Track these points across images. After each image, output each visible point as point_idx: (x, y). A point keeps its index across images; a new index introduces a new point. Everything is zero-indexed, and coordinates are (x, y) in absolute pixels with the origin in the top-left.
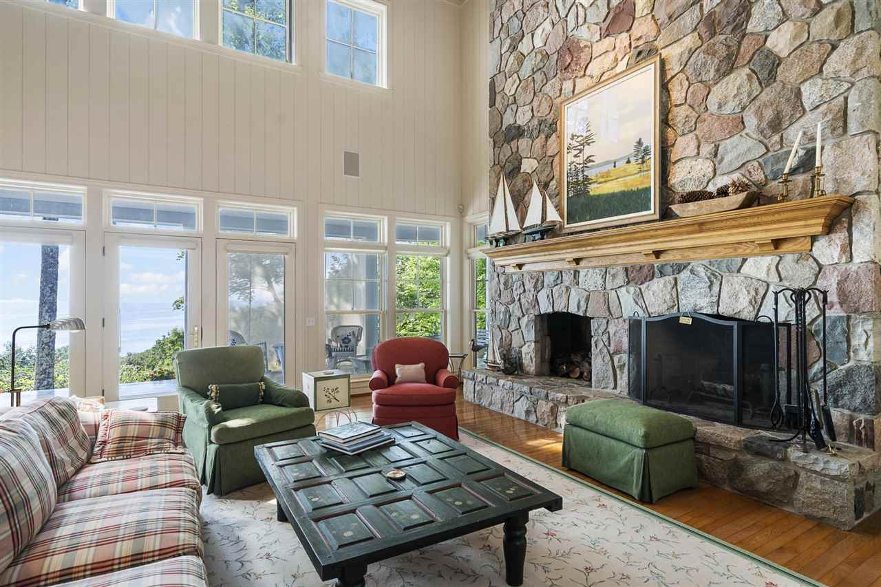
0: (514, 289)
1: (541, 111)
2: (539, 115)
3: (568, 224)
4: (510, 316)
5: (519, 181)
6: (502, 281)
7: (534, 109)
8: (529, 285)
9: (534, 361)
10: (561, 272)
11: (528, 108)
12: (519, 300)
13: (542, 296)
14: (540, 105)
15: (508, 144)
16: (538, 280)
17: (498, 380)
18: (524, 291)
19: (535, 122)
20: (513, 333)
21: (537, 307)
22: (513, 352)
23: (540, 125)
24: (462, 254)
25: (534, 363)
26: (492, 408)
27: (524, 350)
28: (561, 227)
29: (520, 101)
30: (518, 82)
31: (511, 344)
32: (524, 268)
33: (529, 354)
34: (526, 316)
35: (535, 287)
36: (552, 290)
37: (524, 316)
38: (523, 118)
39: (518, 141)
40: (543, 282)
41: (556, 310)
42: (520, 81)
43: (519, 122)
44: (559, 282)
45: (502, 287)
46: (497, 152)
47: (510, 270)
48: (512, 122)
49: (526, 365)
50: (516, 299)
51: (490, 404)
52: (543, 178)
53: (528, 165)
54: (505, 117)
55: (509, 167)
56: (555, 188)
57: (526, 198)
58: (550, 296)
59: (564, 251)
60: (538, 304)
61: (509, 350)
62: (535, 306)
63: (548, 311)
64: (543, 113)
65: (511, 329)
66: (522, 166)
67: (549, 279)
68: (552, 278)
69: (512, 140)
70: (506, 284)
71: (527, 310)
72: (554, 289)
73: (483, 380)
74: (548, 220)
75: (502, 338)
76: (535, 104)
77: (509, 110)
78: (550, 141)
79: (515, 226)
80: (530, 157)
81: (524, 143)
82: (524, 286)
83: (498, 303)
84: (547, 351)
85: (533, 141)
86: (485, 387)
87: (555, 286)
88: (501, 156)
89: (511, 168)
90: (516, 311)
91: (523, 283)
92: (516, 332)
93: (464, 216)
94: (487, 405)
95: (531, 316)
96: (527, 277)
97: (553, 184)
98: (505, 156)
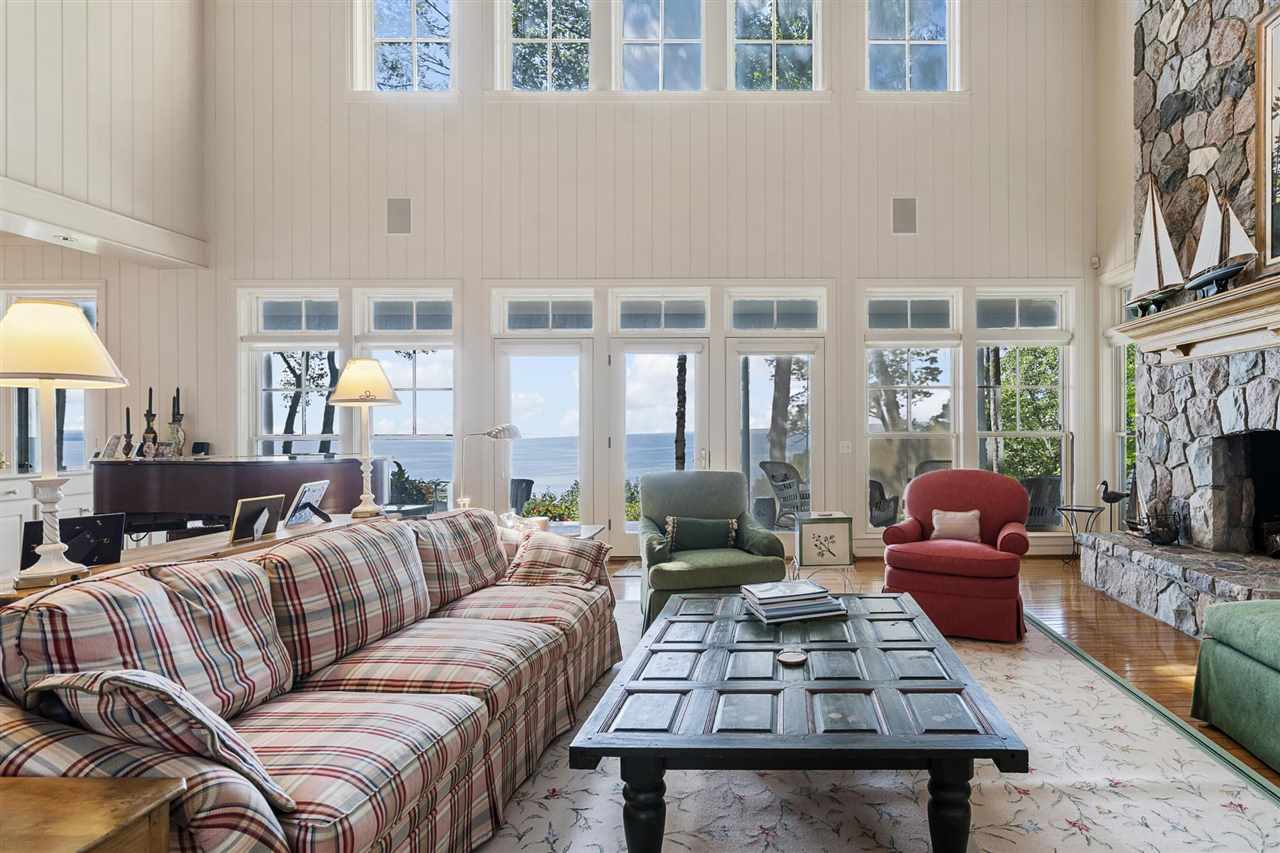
0: (1176, 391)
1: (1224, 53)
2: (1221, 60)
3: (1272, 257)
4: (1169, 440)
5: (1182, 195)
6: (1155, 378)
7: (1211, 52)
8: (1201, 384)
9: (1211, 522)
10: (1263, 353)
11: (1200, 55)
12: (1185, 410)
13: (1226, 402)
14: (1221, 43)
15: (1165, 131)
16: (1217, 372)
17: (1131, 552)
18: (1194, 394)
19: (1214, 76)
20: (1174, 471)
21: (1216, 422)
22: (1174, 506)
23: (1222, 79)
24: (1098, 338)
25: (1211, 527)
26: (1124, 600)
27: (1194, 501)
28: (1260, 265)
29: (1186, 48)
30: (1182, 12)
31: (1171, 491)
32: (1194, 353)
33: (1202, 509)
34: (1197, 440)
35: (1212, 385)
36: (1244, 390)
37: (1193, 439)
38: (1191, 75)
39: (1183, 122)
40: (1227, 375)
41: (1252, 425)
42: (1187, 9)
43: (1184, 87)
44: (1257, 372)
45: (1155, 389)
46: (1147, 150)
47: (1167, 358)
48: (1171, 89)
49: (1196, 529)
50: (1180, 411)
51: (1120, 593)
52: (1228, 177)
53: (1201, 161)
54: (1160, 84)
55: (1166, 172)
56: (1251, 193)
57: (1196, 223)
58: (1241, 400)
59: (1262, 311)
60: (1219, 418)
61: (1167, 503)
62: (1212, 421)
63: (1237, 429)
64: (1227, 55)
65: (1171, 463)
66: (1189, 165)
67: (1238, 369)
68: (1244, 366)
69: (1173, 122)
70: (1161, 382)
71: (1199, 427)
72: (1249, 387)
73: (1108, 549)
74: (1231, 256)
75: (1155, 481)
76: (1212, 43)
77: (1167, 69)
78: (1241, 104)
79: (1174, 277)
80: (1205, 145)
81: (1193, 122)
82: (1193, 385)
83: (1149, 418)
84: (1245, 506)
85: (1209, 114)
86: (1112, 562)
87: (1250, 380)
88: (1154, 156)
89: (1170, 172)
90: (1179, 431)
91: (1191, 378)
92: (1180, 468)
93: (1101, 274)
94: (1115, 596)
95: (1206, 439)
96: (1198, 367)
97: (1247, 185)
98: (1160, 155)
